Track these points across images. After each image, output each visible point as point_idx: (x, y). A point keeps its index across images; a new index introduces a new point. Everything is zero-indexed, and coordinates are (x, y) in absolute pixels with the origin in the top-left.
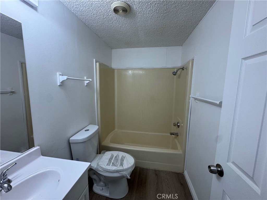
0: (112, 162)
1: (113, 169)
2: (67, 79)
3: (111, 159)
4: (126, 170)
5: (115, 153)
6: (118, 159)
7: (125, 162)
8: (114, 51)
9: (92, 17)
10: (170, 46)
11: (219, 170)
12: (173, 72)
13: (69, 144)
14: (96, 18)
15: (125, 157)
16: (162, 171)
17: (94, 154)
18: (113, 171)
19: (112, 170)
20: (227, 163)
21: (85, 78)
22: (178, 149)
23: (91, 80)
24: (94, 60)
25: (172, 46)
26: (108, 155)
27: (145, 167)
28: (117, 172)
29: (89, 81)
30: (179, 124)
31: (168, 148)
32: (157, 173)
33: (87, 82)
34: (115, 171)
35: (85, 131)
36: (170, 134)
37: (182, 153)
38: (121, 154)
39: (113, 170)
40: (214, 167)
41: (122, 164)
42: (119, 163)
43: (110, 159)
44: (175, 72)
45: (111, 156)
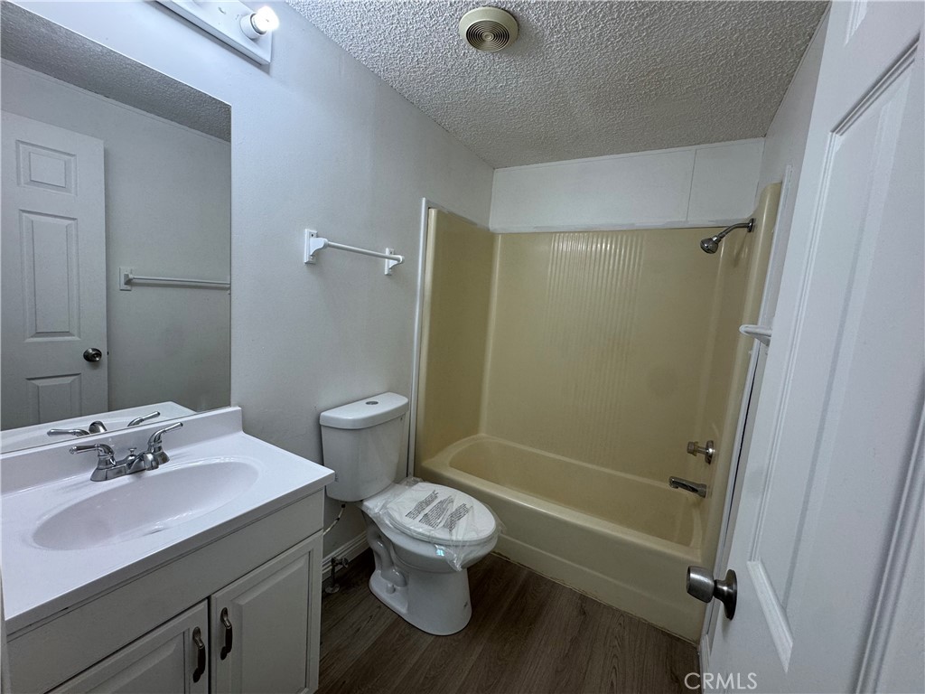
0: (426, 511)
1: (420, 530)
2: (326, 246)
3: (427, 502)
4: (457, 545)
5: (443, 492)
6: (444, 509)
7: (462, 524)
8: (500, 174)
9: (415, 72)
10: (708, 141)
11: (723, 590)
12: (703, 242)
13: (319, 427)
14: (427, 72)
15: (470, 512)
16: (609, 608)
17: (387, 481)
18: (419, 537)
19: (415, 531)
20: (748, 563)
21: (387, 253)
22: (692, 545)
23: (401, 257)
24: (424, 200)
25: (718, 140)
26: (423, 490)
27: (549, 575)
28: (429, 542)
29: (396, 262)
30: (711, 450)
31: (649, 529)
32: (586, 607)
33: (393, 263)
34: (423, 538)
35: (367, 403)
36: (671, 484)
37: (700, 561)
38: (461, 499)
39: (419, 533)
40: (702, 575)
41: (450, 526)
42: (442, 521)
43: (421, 503)
44: (711, 239)
45: (431, 496)
